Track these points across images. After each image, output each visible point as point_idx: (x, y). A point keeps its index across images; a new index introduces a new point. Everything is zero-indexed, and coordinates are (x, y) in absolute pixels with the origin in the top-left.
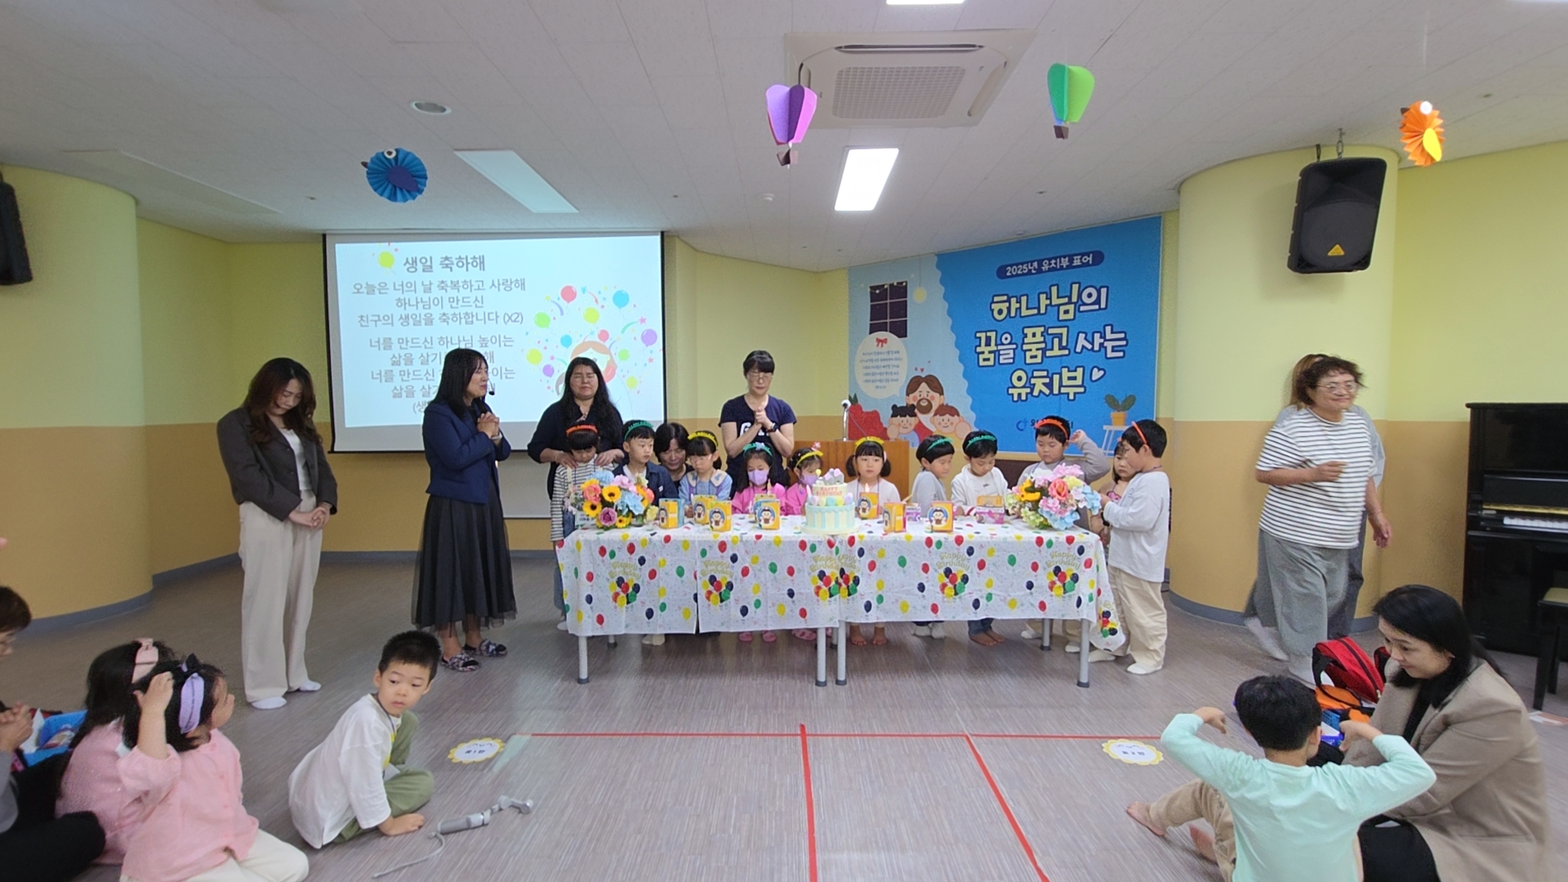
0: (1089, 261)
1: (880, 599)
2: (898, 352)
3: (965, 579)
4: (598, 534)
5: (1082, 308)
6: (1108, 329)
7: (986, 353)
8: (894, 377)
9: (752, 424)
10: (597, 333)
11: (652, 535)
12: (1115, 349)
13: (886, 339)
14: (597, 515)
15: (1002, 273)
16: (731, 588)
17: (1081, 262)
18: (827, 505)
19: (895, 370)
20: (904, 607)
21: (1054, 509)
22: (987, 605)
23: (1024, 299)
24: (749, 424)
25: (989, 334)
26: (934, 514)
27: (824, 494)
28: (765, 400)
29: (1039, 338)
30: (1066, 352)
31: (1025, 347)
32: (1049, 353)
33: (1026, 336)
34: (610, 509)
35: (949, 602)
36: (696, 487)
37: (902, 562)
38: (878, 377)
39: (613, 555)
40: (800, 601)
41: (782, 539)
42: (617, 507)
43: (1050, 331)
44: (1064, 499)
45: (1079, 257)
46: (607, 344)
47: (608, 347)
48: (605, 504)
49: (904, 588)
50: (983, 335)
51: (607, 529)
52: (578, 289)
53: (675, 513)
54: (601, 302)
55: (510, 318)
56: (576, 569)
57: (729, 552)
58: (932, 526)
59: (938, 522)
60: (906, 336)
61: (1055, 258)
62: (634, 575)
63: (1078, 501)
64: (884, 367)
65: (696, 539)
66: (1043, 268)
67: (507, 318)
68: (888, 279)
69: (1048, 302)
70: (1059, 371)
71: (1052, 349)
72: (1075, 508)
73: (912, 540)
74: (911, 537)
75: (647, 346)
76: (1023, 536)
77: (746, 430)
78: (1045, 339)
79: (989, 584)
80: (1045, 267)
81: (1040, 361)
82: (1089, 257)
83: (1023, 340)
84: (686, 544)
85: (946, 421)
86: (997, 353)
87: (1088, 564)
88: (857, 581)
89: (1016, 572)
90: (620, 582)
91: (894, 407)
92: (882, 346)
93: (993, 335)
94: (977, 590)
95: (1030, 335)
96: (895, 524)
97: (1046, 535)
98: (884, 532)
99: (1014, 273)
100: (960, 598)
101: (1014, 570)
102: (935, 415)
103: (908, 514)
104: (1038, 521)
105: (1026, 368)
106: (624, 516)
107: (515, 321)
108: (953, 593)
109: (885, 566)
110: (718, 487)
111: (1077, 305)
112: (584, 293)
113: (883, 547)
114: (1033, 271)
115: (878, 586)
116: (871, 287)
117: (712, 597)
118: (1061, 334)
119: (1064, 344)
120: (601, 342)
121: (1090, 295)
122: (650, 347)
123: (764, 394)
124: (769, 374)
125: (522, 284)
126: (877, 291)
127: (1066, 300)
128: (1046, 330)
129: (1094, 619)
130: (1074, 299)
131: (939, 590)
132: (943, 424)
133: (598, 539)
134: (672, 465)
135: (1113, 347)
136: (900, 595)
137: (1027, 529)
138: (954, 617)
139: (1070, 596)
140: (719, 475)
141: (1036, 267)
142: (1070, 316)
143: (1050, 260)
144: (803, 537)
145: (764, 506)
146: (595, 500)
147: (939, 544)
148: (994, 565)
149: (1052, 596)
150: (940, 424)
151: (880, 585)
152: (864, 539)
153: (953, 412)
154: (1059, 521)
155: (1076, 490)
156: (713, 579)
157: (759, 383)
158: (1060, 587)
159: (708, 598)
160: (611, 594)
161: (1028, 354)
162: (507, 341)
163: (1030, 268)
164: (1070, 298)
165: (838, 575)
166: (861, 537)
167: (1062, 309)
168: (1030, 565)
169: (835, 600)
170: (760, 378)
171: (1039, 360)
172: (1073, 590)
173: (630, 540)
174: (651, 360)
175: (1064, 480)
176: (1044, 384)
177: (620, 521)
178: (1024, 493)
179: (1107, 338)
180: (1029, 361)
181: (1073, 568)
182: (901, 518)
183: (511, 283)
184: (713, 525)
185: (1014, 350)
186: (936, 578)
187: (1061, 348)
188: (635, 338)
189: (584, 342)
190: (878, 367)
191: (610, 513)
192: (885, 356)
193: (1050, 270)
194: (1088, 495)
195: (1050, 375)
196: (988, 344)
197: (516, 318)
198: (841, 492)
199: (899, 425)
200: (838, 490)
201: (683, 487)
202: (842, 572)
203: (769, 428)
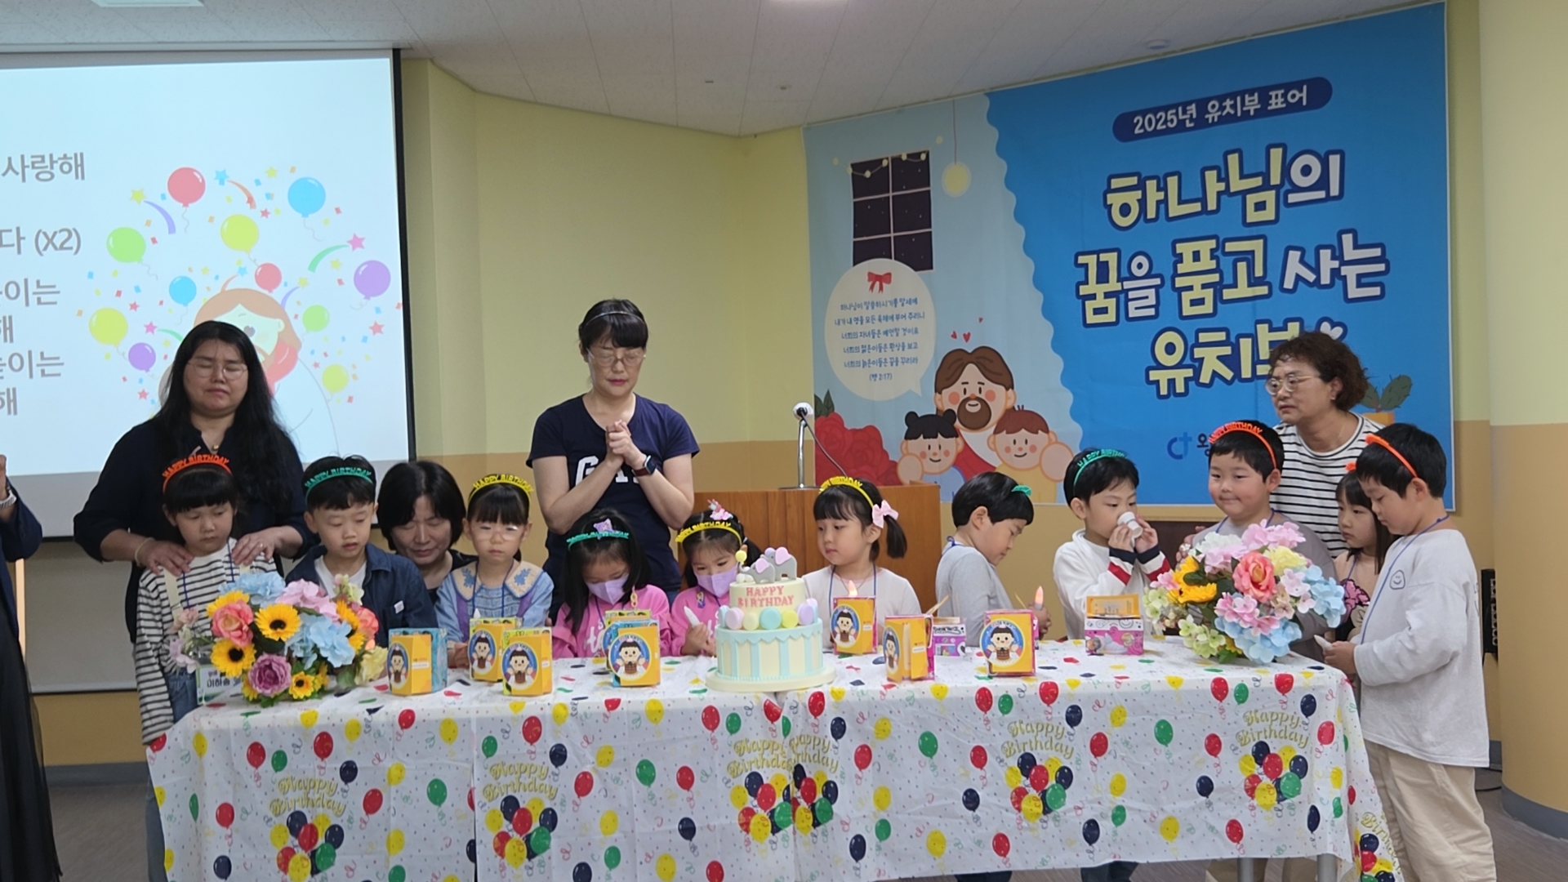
0: (1301, 98)
1: (883, 829)
2: (915, 301)
3: (1065, 777)
4: (247, 714)
5: (1293, 198)
6: (1347, 239)
7: (1100, 296)
8: (909, 353)
9: (601, 459)
10: (252, 270)
11: (371, 711)
12: (1364, 280)
13: (889, 275)
14: (244, 672)
15: (1124, 128)
16: (553, 826)
17: (1286, 101)
18: (760, 627)
19: (909, 338)
20: (936, 844)
21: (1247, 618)
22: (1115, 833)
23: (1172, 182)
24: (593, 460)
25: (1103, 257)
26: (994, 640)
27: (754, 602)
28: (627, 407)
29: (1207, 263)
30: (1264, 290)
31: (1180, 282)
32: (1228, 294)
33: (1179, 258)
34: (275, 657)
35: (1031, 829)
36: (473, 600)
37: (928, 745)
38: (874, 355)
39: (280, 761)
40: (708, 848)
41: (665, 707)
42: (290, 651)
43: (1230, 247)
44: (1267, 595)
45: (1280, 92)
46: (277, 294)
47: (280, 301)
48: (262, 645)
49: (935, 803)
50: (1091, 260)
51: (269, 702)
52: (206, 171)
53: (424, 659)
54: (261, 203)
55: (50, 241)
56: (194, 799)
57: (547, 742)
58: (990, 664)
59: (1003, 654)
60: (931, 268)
61: (1233, 96)
62: (330, 804)
63: (1297, 599)
64: (886, 333)
65: (473, 715)
66: (1209, 117)
67: (43, 241)
68: (889, 147)
69: (1222, 186)
70: (1252, 331)
71: (1235, 285)
72: (1290, 616)
73: (948, 695)
74: (944, 689)
75: (367, 297)
76: (1185, 678)
77: (589, 471)
78: (1218, 264)
79: (1117, 787)
80: (1213, 115)
81: (1211, 311)
82: (1301, 91)
83: (1175, 269)
84: (449, 728)
85: (1021, 443)
86: (1122, 297)
87: (1326, 734)
88: (831, 791)
89: (1175, 757)
90: (297, 823)
91: (911, 418)
92: (881, 288)
93: (1111, 258)
94: (1090, 802)
95: (1188, 257)
96: (910, 664)
97: (1233, 675)
98: (887, 683)
99: (1150, 130)
100: (1056, 819)
101: (1169, 755)
102: (996, 432)
103: (938, 640)
104: (1215, 645)
105: (1182, 325)
106: (307, 672)
107: (62, 248)
108: (1041, 810)
109: (891, 756)
110: (523, 598)
111: (1282, 191)
112: (222, 183)
113: (889, 715)
114: (1189, 124)
115: (877, 801)
116: (853, 166)
117: (508, 847)
118: (1252, 252)
119: (1259, 272)
120: (266, 292)
121: (1306, 171)
122: (375, 301)
123: (627, 394)
124: (635, 351)
125: (76, 165)
126: (868, 174)
127: (1258, 181)
128: (1221, 245)
129: (1346, 854)
130: (1275, 179)
131: (1008, 803)
132: (1014, 450)
133: (247, 727)
134: (418, 553)
135: (1359, 276)
136: (928, 819)
137: (1192, 664)
138: (1043, 862)
139: (1291, 807)
140: (525, 573)
141: (1194, 116)
142: (1269, 214)
143: (1221, 99)
144: (711, 699)
145: (625, 635)
146: (240, 637)
147: (1007, 703)
148: (1127, 743)
149: (1253, 808)
150: (1008, 450)
151: (882, 797)
152: (845, 698)
153: (1033, 422)
154: (1258, 645)
155: (1291, 577)
156: (510, 806)
157: (616, 372)
158: (1269, 787)
159: (500, 851)
160: (274, 853)
161: (1187, 297)
162: (42, 293)
163: (1181, 117)
164: (1266, 176)
165: (790, 781)
166: (837, 695)
167: (1252, 199)
168: (1203, 740)
169: (784, 839)
170: (616, 360)
171: (1207, 308)
172: (1299, 793)
173: (320, 725)
174: (377, 328)
175: (1266, 554)
176: (1220, 358)
177: (300, 684)
178: (1183, 586)
179: (1346, 258)
180: (1188, 310)
181: (1294, 744)
182: (924, 648)
183: (52, 162)
184: (512, 682)
185: (1157, 287)
186: (1002, 776)
187: (1253, 282)
188: (340, 282)
189: (223, 291)
190: (873, 334)
191: (274, 666)
192: (889, 310)
193: (1223, 120)
194: (1317, 586)
195: (1233, 340)
196: (1103, 277)
197: (65, 240)
198: (790, 598)
199: (923, 455)
200: (785, 594)
201: (444, 603)
202: (799, 773)
203: (639, 467)
